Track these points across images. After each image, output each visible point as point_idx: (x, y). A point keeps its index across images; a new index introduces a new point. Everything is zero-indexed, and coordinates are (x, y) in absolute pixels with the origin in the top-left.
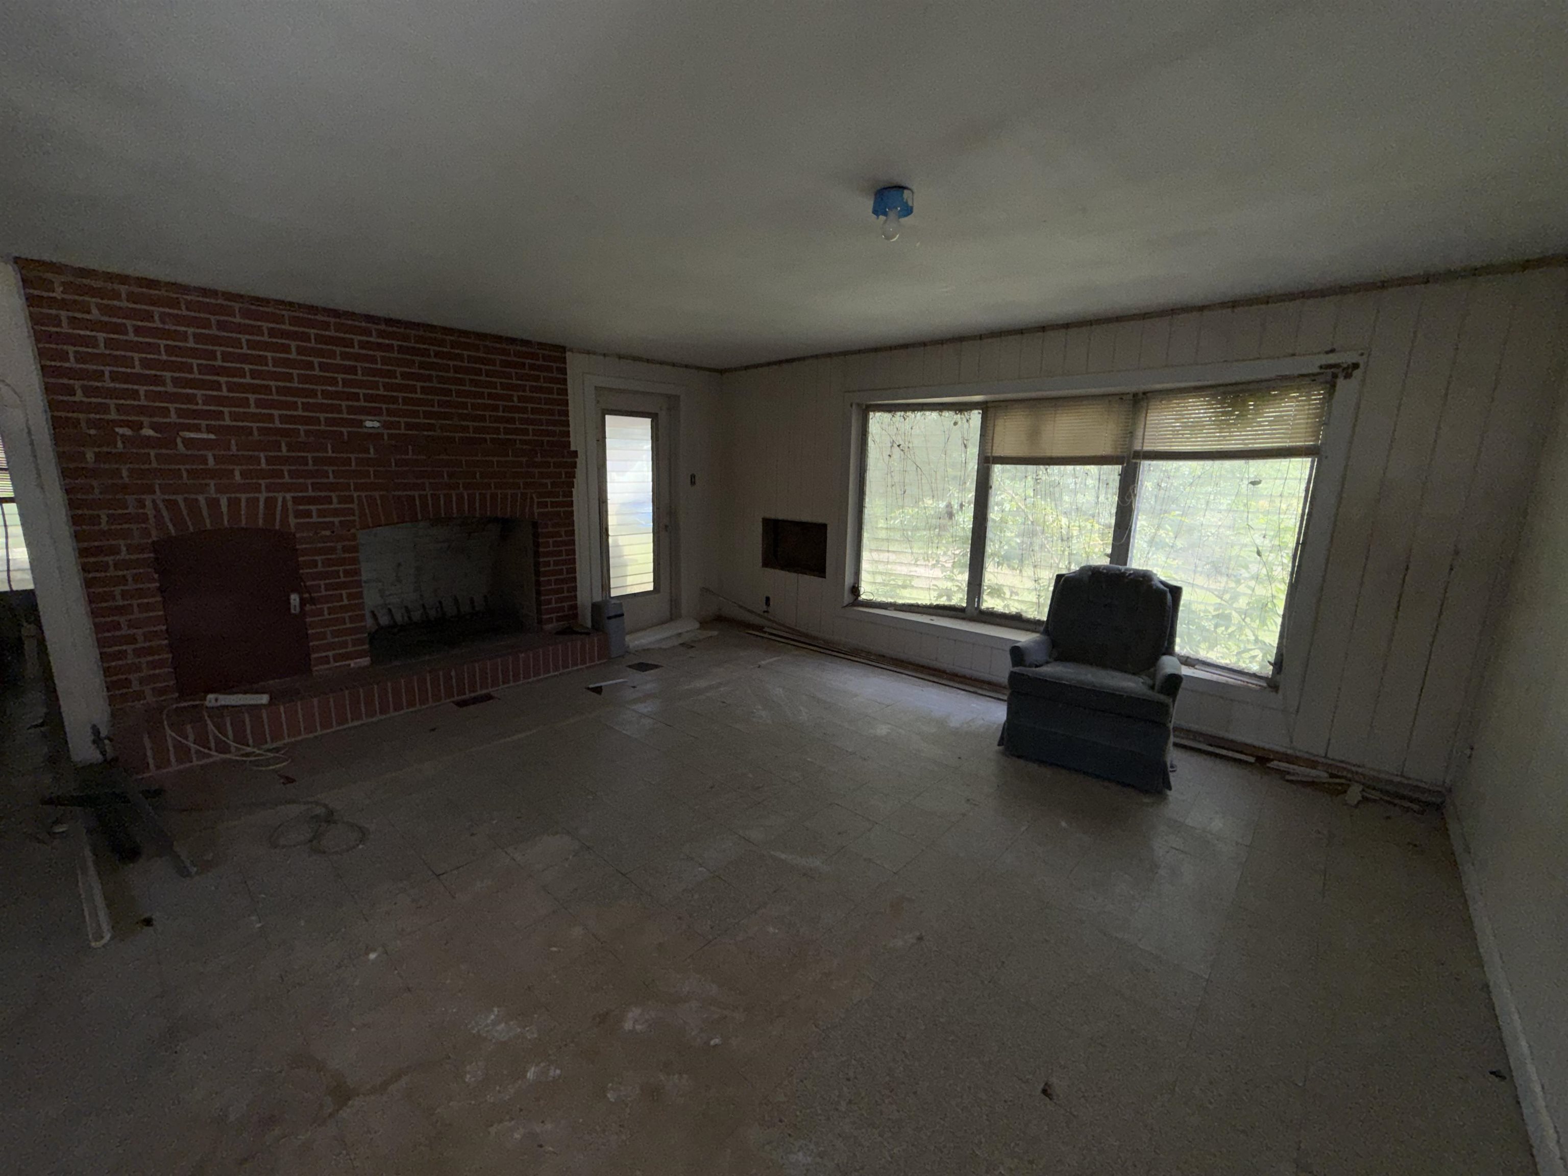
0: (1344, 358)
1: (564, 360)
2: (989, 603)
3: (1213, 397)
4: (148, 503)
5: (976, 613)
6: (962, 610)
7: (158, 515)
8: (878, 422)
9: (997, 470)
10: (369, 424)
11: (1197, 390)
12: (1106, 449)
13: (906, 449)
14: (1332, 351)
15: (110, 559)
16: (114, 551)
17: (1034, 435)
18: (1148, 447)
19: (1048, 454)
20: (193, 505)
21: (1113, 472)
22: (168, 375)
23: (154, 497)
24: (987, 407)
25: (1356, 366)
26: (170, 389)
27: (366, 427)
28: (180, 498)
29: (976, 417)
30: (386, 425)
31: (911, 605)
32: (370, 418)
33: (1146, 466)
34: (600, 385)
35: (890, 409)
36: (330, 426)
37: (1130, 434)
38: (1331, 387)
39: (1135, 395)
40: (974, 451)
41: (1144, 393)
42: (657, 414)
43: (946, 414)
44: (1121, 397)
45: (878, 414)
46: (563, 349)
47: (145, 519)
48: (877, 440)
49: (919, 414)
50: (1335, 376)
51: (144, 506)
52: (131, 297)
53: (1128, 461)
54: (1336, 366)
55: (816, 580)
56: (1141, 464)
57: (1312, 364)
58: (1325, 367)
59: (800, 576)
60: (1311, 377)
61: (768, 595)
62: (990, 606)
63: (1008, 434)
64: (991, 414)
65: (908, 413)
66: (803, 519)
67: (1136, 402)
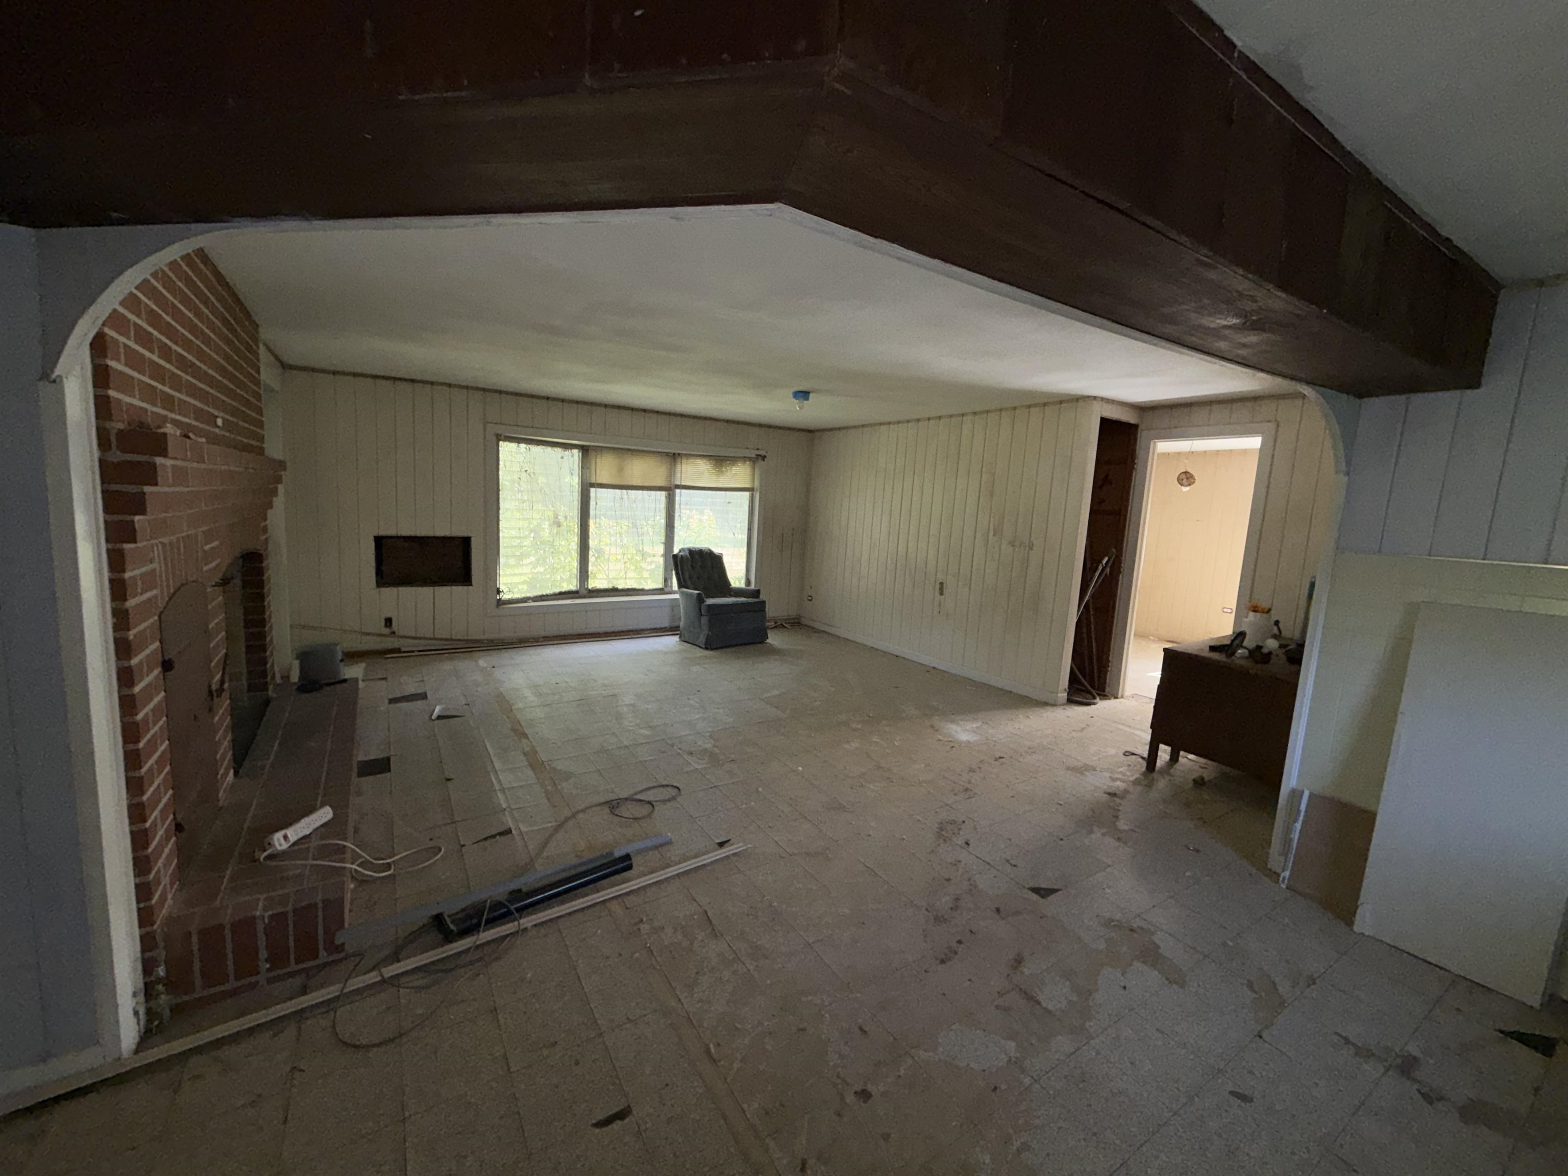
0: (763, 453)
2: (593, 584)
3: (709, 460)
4: (156, 553)
5: (585, 592)
6: (576, 592)
8: (507, 450)
9: (595, 492)
11: (701, 456)
12: (661, 482)
13: (532, 475)
14: (759, 449)
17: (621, 470)
18: (684, 483)
19: (630, 483)
21: (665, 494)
24: (585, 450)
25: (763, 457)
29: (576, 453)
31: (543, 596)
33: (680, 493)
35: (518, 441)
37: (671, 474)
38: (756, 463)
39: (674, 454)
40: (577, 478)
41: (679, 454)
43: (556, 449)
44: (668, 454)
45: (507, 444)
48: (507, 465)
49: (539, 447)
50: (757, 459)
53: (670, 490)
54: (760, 455)
55: (458, 590)
56: (678, 491)
57: (753, 454)
58: (757, 455)
59: (436, 588)
60: (750, 459)
61: (388, 615)
62: (594, 586)
63: (605, 468)
64: (592, 454)
65: (530, 446)
66: (440, 533)
67: (674, 458)
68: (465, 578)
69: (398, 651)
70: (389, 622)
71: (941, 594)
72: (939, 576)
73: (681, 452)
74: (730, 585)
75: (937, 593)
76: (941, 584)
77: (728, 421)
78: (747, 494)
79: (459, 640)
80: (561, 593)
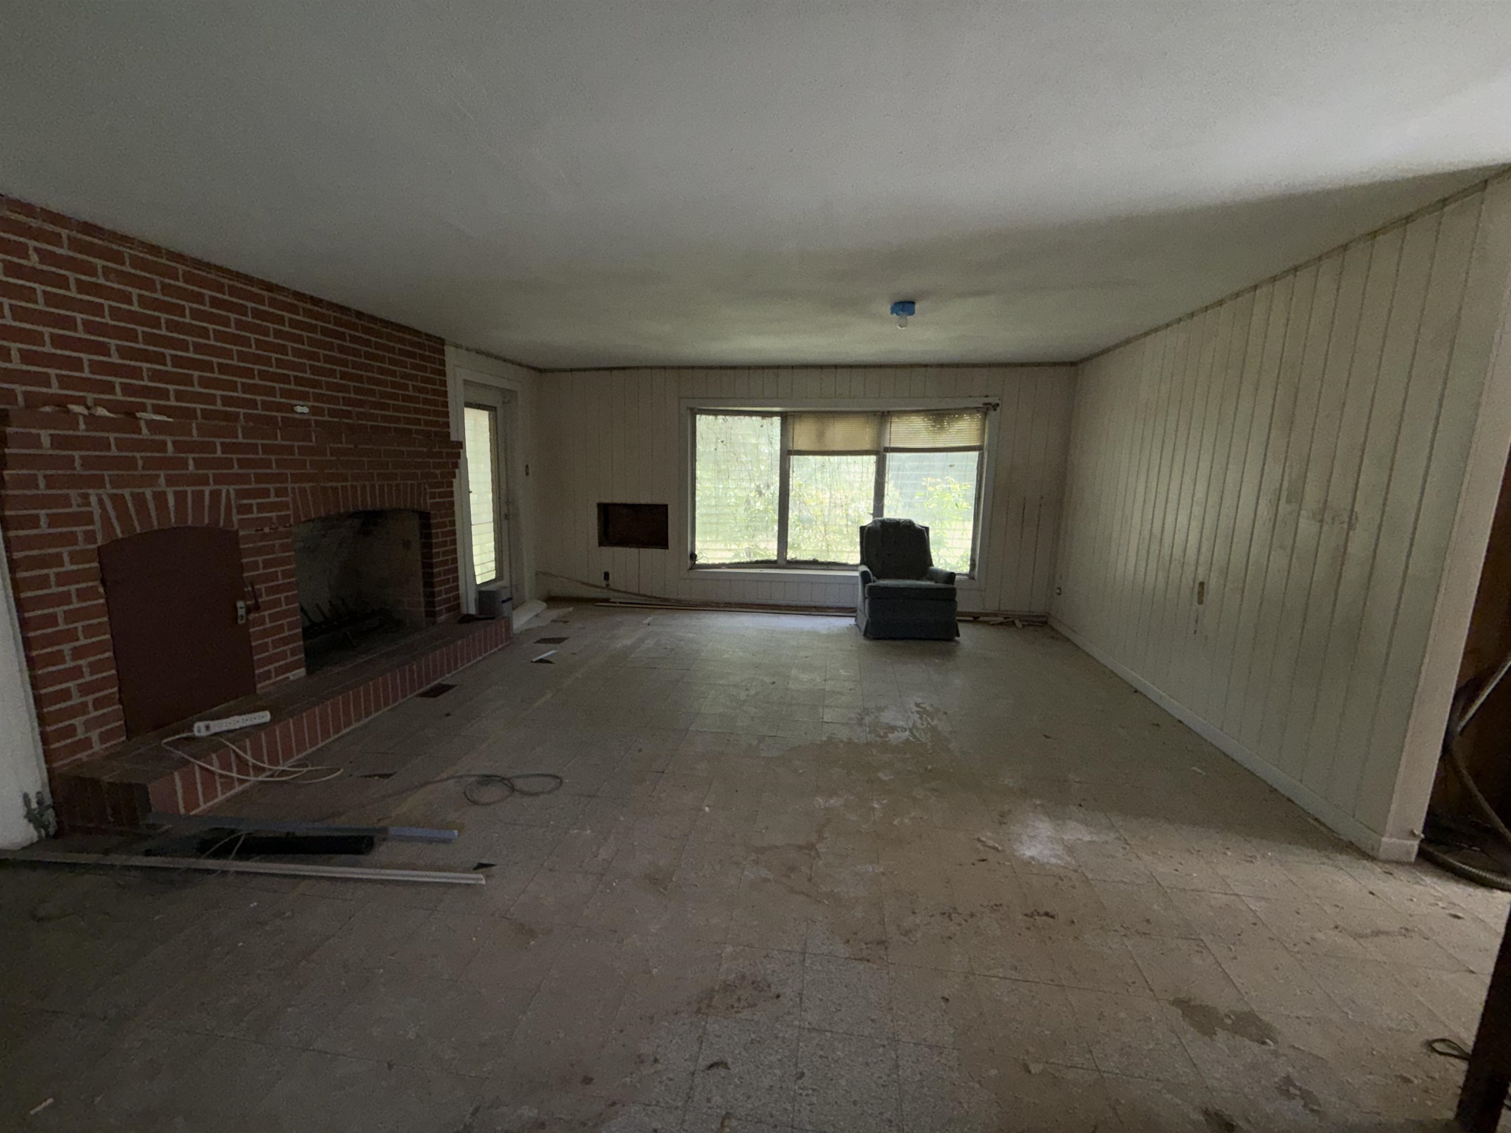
0: (993, 400)
1: (442, 352)
2: (791, 555)
3: (926, 416)
4: (93, 499)
5: (784, 563)
6: (775, 562)
7: (105, 517)
8: (703, 422)
9: (795, 460)
10: (299, 409)
11: (917, 412)
12: (867, 446)
13: (728, 445)
14: (987, 396)
15: (52, 572)
16: (57, 560)
17: (821, 435)
18: (893, 445)
19: (831, 449)
20: (140, 500)
21: (873, 458)
22: (113, 342)
23: (100, 491)
24: (786, 416)
25: (998, 405)
26: (115, 359)
27: (296, 412)
28: (127, 492)
29: (777, 420)
30: (314, 410)
31: (739, 563)
32: (301, 403)
33: (889, 456)
34: (470, 379)
35: (716, 413)
36: (267, 410)
37: (880, 435)
38: (985, 414)
39: (883, 413)
40: (777, 447)
41: (889, 412)
42: (495, 408)
43: (754, 418)
44: (874, 413)
45: (703, 417)
46: (442, 342)
47: (88, 519)
48: (704, 436)
49: (736, 418)
50: (988, 409)
51: (89, 504)
52: (74, 244)
53: (881, 453)
54: (990, 404)
55: (657, 552)
56: (888, 455)
57: (979, 402)
58: (985, 404)
59: (641, 550)
60: (977, 409)
61: (606, 570)
62: (793, 557)
63: (804, 434)
64: (790, 420)
65: (727, 417)
66: (643, 502)
67: (883, 417)
68: (663, 543)
69: (607, 600)
70: (606, 575)
71: (1200, 602)
72: (1201, 570)
73: (891, 409)
74: (931, 564)
75: (1195, 602)
76: (1202, 584)
77: (941, 365)
78: (975, 455)
79: (655, 597)
80: (757, 562)
